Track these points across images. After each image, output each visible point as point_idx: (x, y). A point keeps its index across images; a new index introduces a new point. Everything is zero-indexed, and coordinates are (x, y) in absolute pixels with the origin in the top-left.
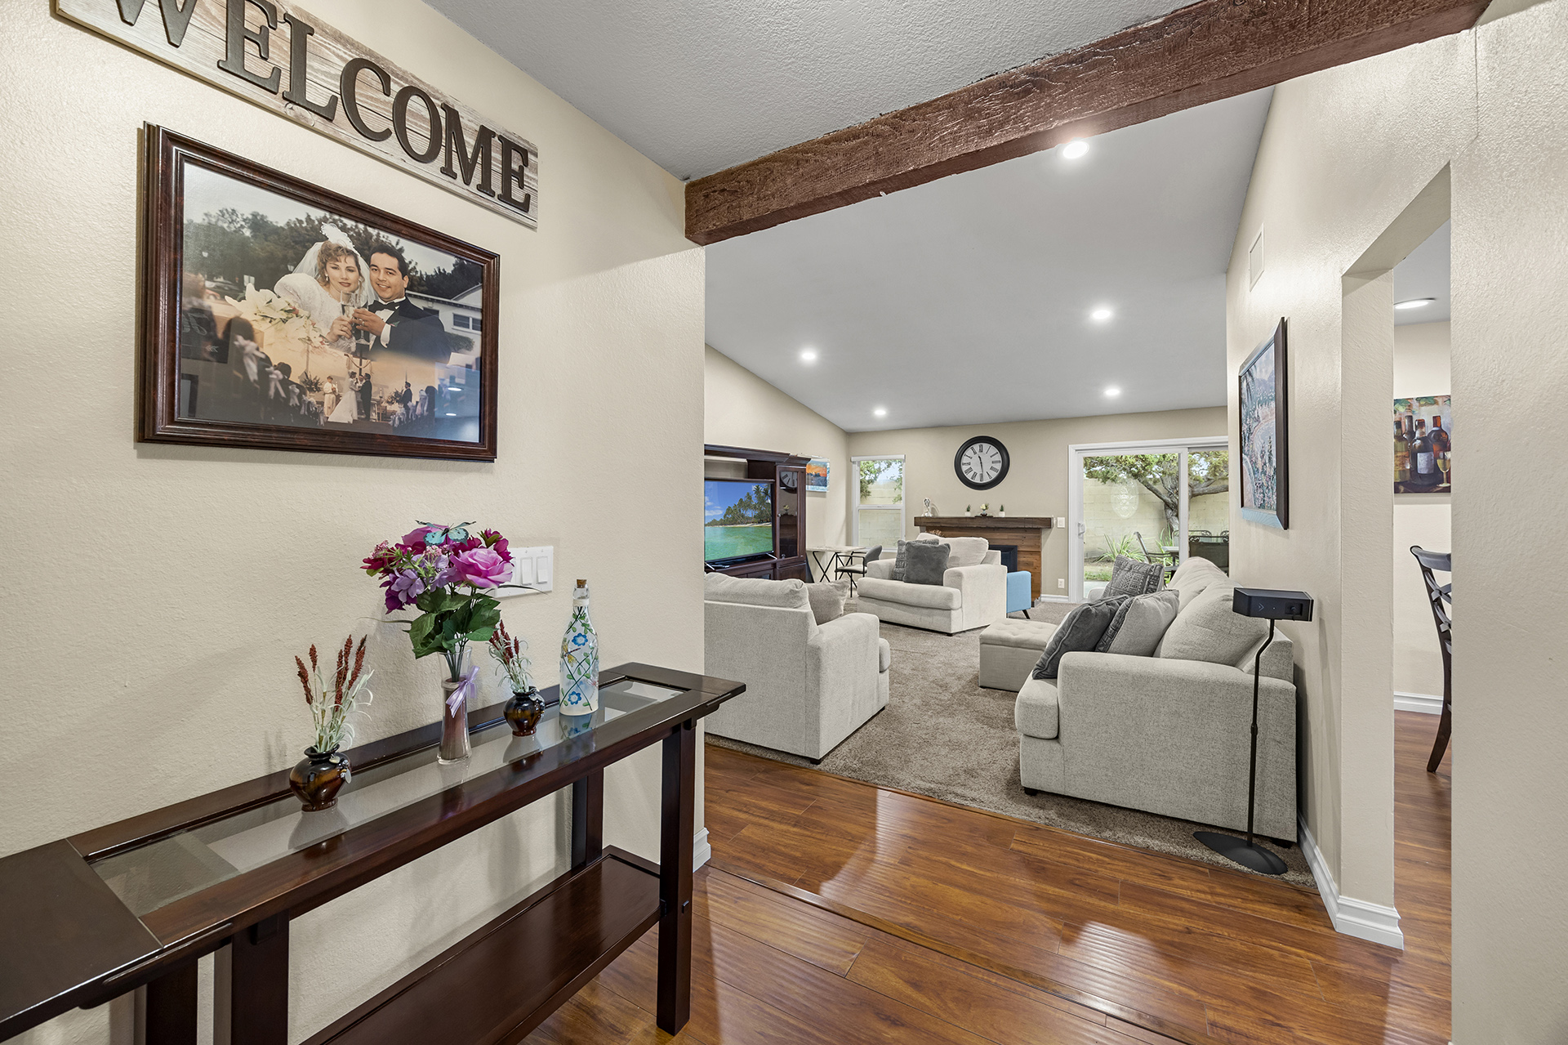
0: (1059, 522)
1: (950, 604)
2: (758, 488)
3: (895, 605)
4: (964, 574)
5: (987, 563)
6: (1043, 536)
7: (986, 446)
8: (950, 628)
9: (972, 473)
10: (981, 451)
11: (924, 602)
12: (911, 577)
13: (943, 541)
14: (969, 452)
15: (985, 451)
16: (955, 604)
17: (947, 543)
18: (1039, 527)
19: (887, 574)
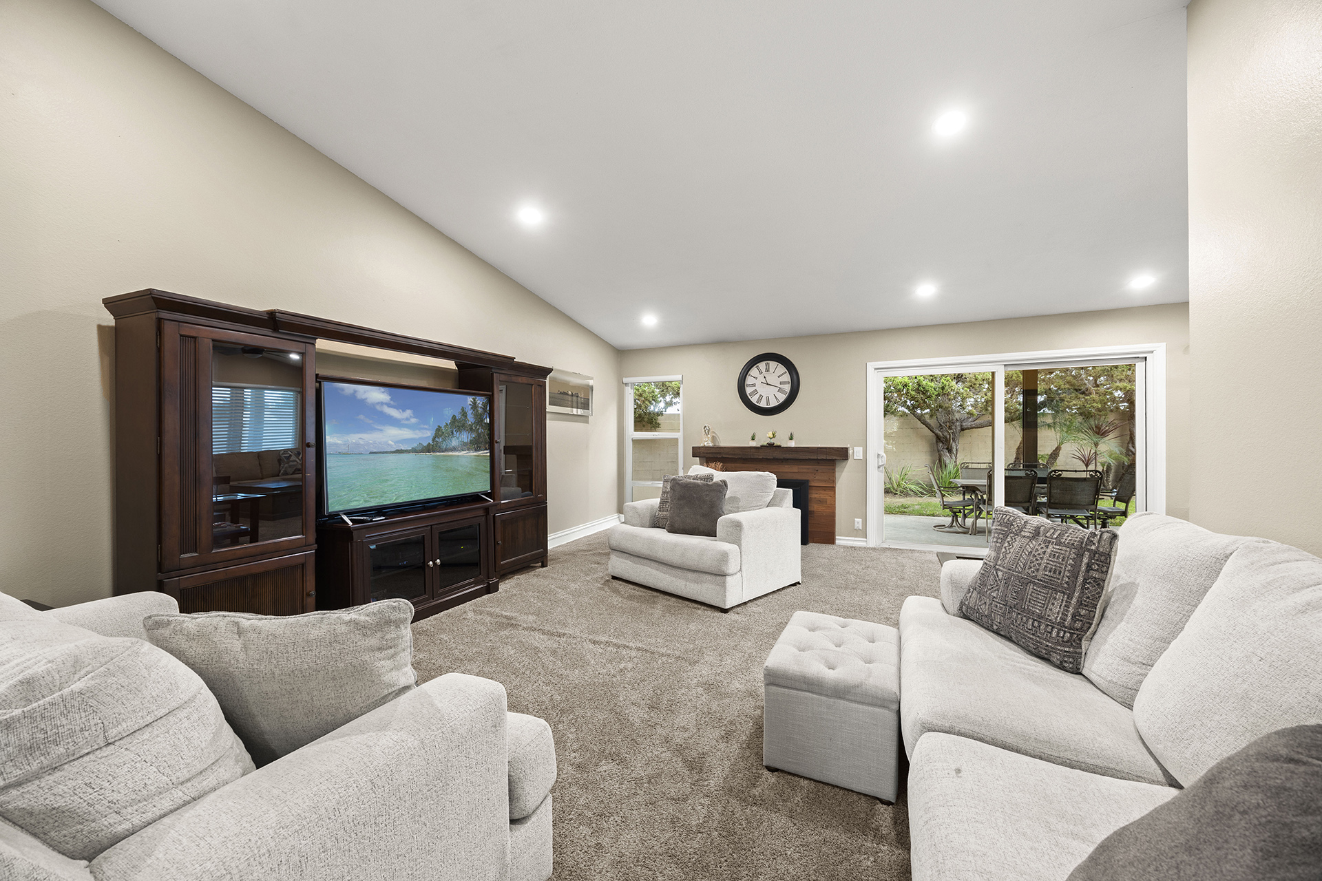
0: (856, 453)
1: (724, 568)
2: (474, 403)
3: (653, 564)
4: (744, 523)
5: (776, 505)
6: (837, 470)
7: (773, 364)
8: (724, 602)
9: (757, 396)
10: (767, 370)
11: (689, 563)
12: (676, 526)
13: (719, 476)
14: (754, 371)
15: (772, 370)
16: (732, 567)
17: (724, 479)
18: (834, 458)
19: (647, 520)
